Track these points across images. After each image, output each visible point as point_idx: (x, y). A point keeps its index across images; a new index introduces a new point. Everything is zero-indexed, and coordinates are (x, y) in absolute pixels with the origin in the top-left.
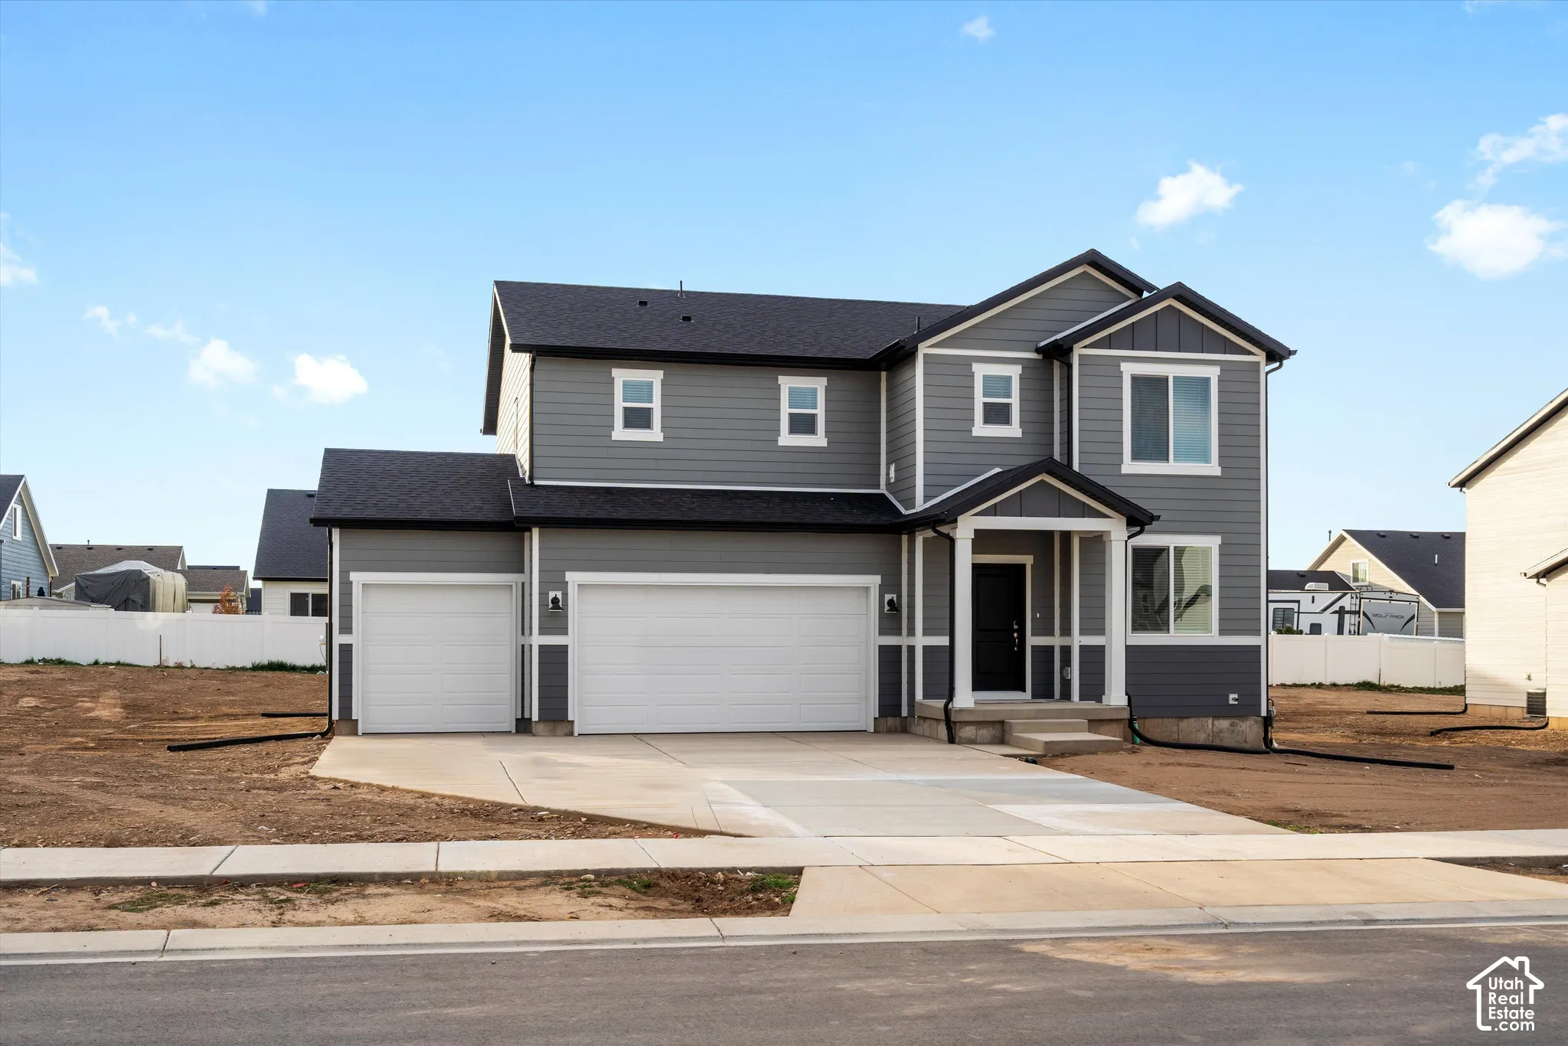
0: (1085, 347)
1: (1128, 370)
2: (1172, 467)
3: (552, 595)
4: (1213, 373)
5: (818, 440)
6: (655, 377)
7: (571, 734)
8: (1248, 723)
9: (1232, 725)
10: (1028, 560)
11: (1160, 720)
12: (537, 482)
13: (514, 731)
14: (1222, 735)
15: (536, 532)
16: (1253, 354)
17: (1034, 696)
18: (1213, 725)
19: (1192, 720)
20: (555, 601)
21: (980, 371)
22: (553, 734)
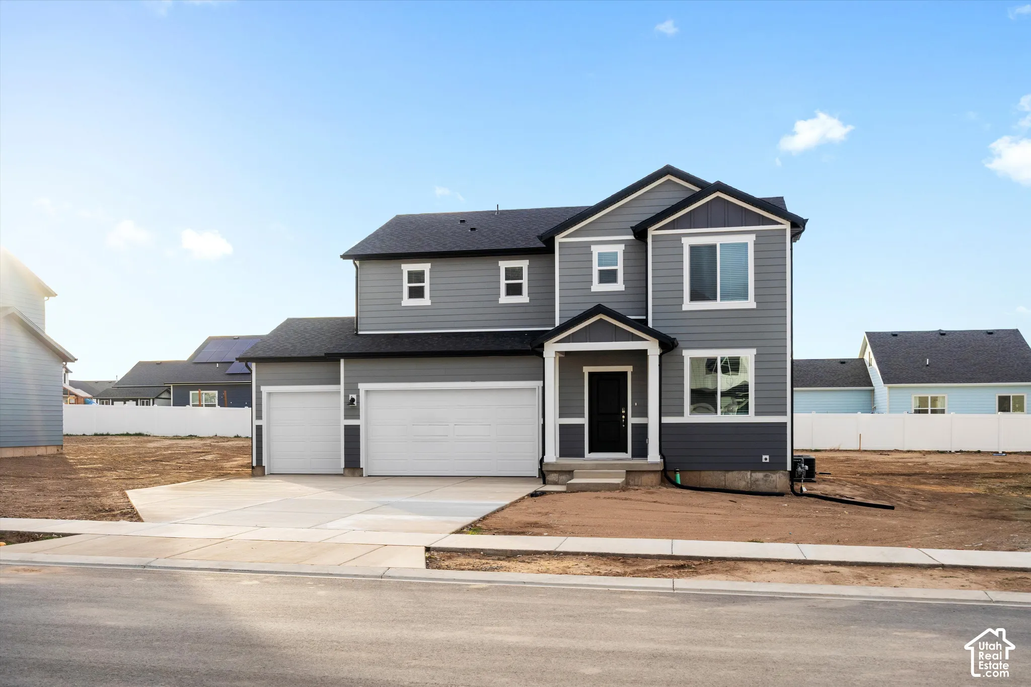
0: (656, 230)
1: (687, 242)
2: (719, 304)
3: (350, 396)
4: (750, 239)
5: (524, 299)
6: (425, 267)
7: (362, 476)
8: (778, 475)
9: (765, 476)
10: (629, 369)
11: (711, 473)
12: (360, 333)
14: (757, 483)
15: (342, 361)
16: (781, 224)
17: (634, 456)
18: (751, 475)
19: (735, 474)
20: (353, 400)
21: (596, 250)
22: (353, 475)
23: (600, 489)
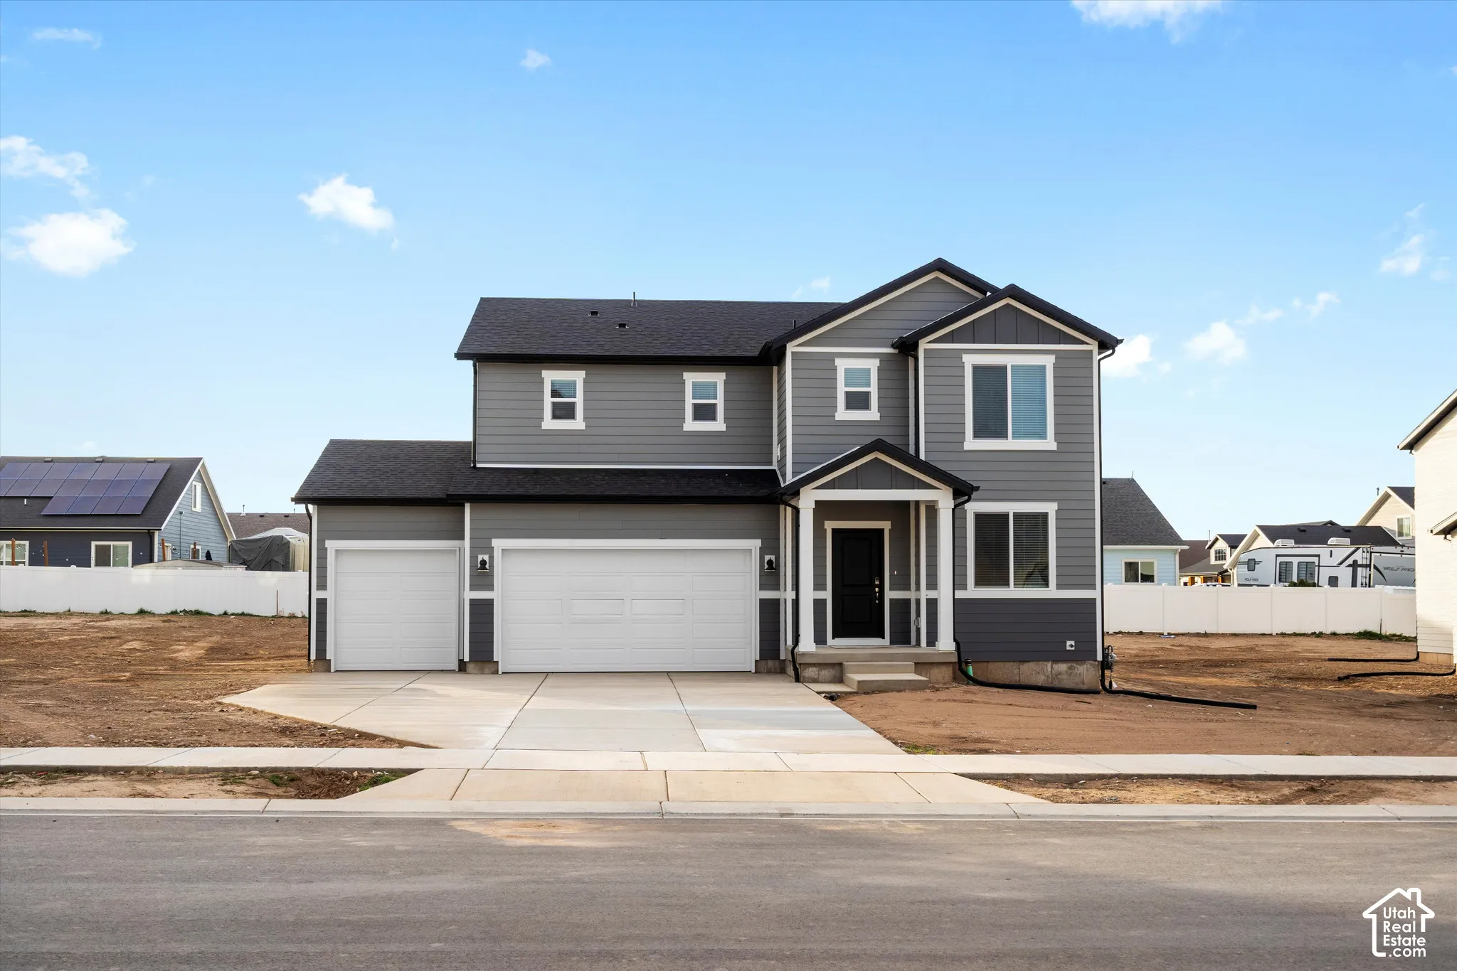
0: (930, 342)
1: (970, 361)
2: (1009, 444)
3: (480, 558)
4: (1049, 361)
5: (719, 425)
6: (577, 376)
7: (497, 672)
8: (1085, 666)
9: (1070, 668)
10: (886, 525)
11: (1001, 664)
12: (478, 465)
13: (457, 670)
14: (1059, 676)
15: (467, 507)
16: (1087, 344)
17: (892, 642)
18: (1052, 668)
19: (1032, 665)
20: (483, 562)
21: (842, 365)
22: (482, 672)
23: (902, 688)
